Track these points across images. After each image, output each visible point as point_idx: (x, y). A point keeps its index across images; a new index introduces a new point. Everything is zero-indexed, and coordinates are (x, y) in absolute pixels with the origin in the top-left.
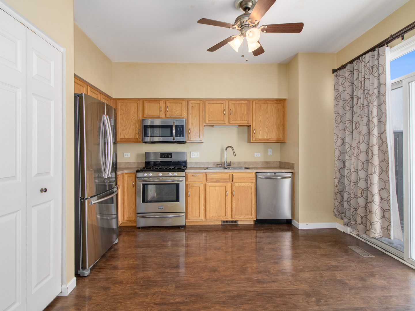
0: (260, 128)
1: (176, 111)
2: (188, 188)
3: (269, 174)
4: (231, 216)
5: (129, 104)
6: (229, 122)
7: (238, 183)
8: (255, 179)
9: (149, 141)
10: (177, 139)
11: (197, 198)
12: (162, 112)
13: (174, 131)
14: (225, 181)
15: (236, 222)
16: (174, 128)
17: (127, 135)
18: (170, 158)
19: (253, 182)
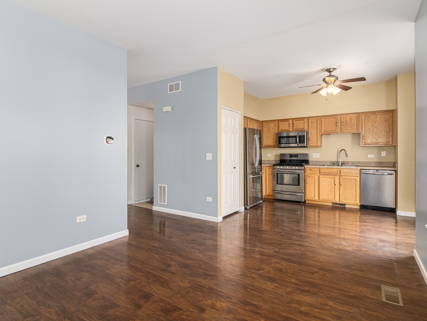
0: (369, 135)
1: (300, 125)
2: (307, 177)
3: (371, 171)
4: (339, 200)
5: (270, 124)
6: (341, 131)
7: (344, 177)
8: (359, 174)
9: (283, 146)
10: (300, 145)
11: (313, 185)
12: (290, 127)
13: (298, 140)
14: (334, 174)
15: (344, 205)
16: (298, 137)
17: (268, 143)
18: (297, 157)
19: (358, 177)
